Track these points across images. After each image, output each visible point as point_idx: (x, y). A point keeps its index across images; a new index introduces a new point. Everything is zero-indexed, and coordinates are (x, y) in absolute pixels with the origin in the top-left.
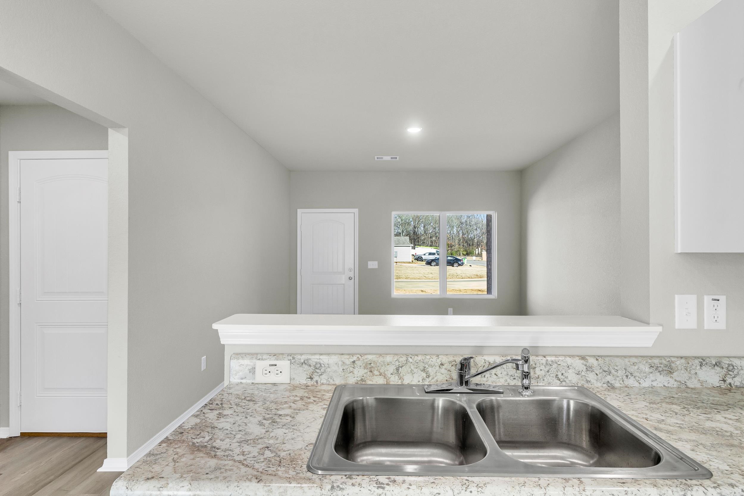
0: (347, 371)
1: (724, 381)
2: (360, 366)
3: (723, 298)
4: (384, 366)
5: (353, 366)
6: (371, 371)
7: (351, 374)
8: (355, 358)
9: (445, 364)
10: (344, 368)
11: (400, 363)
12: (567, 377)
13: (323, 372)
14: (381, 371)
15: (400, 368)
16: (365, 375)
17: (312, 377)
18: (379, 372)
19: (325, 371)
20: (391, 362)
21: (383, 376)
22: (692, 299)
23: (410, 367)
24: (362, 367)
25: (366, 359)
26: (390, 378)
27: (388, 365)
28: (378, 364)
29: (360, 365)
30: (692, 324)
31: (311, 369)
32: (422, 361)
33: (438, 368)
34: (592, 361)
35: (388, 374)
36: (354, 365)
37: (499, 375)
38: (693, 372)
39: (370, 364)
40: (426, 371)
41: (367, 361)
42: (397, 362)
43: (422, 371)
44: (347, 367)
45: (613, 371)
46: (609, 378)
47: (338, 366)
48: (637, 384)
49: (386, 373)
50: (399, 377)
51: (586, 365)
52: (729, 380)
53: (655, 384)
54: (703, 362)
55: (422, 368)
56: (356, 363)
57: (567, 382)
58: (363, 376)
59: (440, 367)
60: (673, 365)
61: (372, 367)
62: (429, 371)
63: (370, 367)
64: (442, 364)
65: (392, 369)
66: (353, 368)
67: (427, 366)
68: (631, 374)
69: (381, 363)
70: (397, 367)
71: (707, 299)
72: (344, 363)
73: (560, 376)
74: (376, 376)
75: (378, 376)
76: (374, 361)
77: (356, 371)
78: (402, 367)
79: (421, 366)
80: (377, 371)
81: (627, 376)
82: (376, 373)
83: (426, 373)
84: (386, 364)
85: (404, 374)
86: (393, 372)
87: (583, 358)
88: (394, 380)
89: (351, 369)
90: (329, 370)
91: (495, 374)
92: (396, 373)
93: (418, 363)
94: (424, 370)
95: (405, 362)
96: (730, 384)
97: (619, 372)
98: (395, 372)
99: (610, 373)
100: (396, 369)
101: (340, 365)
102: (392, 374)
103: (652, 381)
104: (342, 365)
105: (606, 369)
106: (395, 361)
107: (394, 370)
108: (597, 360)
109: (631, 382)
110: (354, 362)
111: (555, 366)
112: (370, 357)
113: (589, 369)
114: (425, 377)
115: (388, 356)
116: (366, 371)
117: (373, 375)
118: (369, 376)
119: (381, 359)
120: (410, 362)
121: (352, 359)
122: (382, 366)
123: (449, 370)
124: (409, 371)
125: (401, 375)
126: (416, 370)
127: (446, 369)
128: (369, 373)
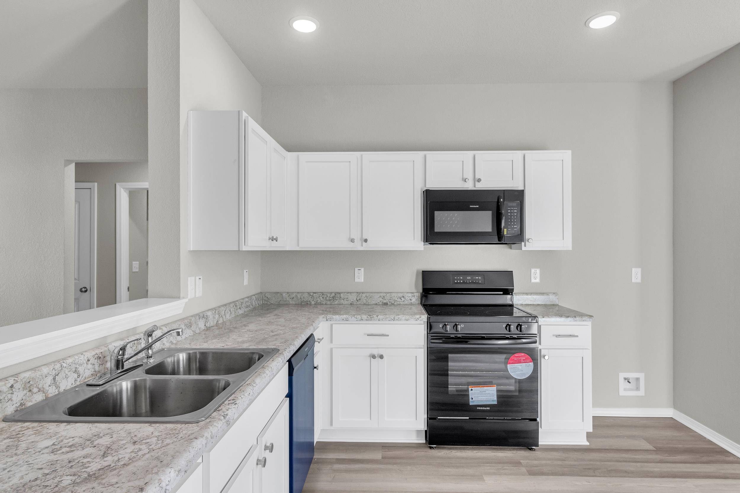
0: (5, 400)
2: (19, 389)
3: (201, 278)
4: (42, 380)
5: (11, 392)
6: (30, 391)
7: (10, 402)
8: (11, 381)
9: (90, 359)
11: (56, 372)
14: (40, 386)
15: (57, 376)
16: (24, 398)
18: (38, 388)
20: (49, 373)
21: (42, 391)
22: (193, 279)
23: (65, 372)
24: (21, 389)
25: (24, 378)
26: (48, 390)
27: (46, 377)
28: (37, 380)
29: (19, 387)
30: (193, 295)
32: (73, 362)
35: (46, 387)
36: (12, 390)
38: (197, 324)
39: (29, 382)
40: (77, 371)
41: (25, 380)
42: (54, 370)
43: (74, 373)
44: (4, 395)
49: (44, 387)
50: (56, 386)
55: (74, 370)
56: (14, 387)
58: (22, 400)
59: (87, 363)
60: (191, 321)
61: (31, 385)
62: (79, 370)
63: (28, 387)
64: (89, 360)
65: (49, 380)
66: (12, 394)
67: (78, 366)
69: (39, 377)
70: (54, 376)
71: (197, 279)
74: (35, 393)
75: (37, 394)
76: (33, 378)
77: (14, 398)
78: (57, 375)
80: (35, 388)
82: (35, 390)
83: (77, 374)
84: (44, 376)
85: (60, 381)
86: (51, 383)
88: (52, 391)
89: (9, 396)
92: (53, 384)
93: (70, 365)
94: (75, 372)
95: (61, 368)
96: (207, 327)
98: (53, 382)
100: (53, 379)
102: (50, 386)
106: (52, 371)
107: (51, 381)
110: (12, 386)
112: (27, 375)
115: (43, 368)
116: (25, 392)
117: (33, 394)
118: (29, 397)
119: (38, 374)
120: (65, 367)
121: (9, 384)
122: (40, 380)
123: (94, 365)
124: (64, 377)
125: (57, 383)
126: (69, 374)
127: (91, 364)
128: (28, 393)
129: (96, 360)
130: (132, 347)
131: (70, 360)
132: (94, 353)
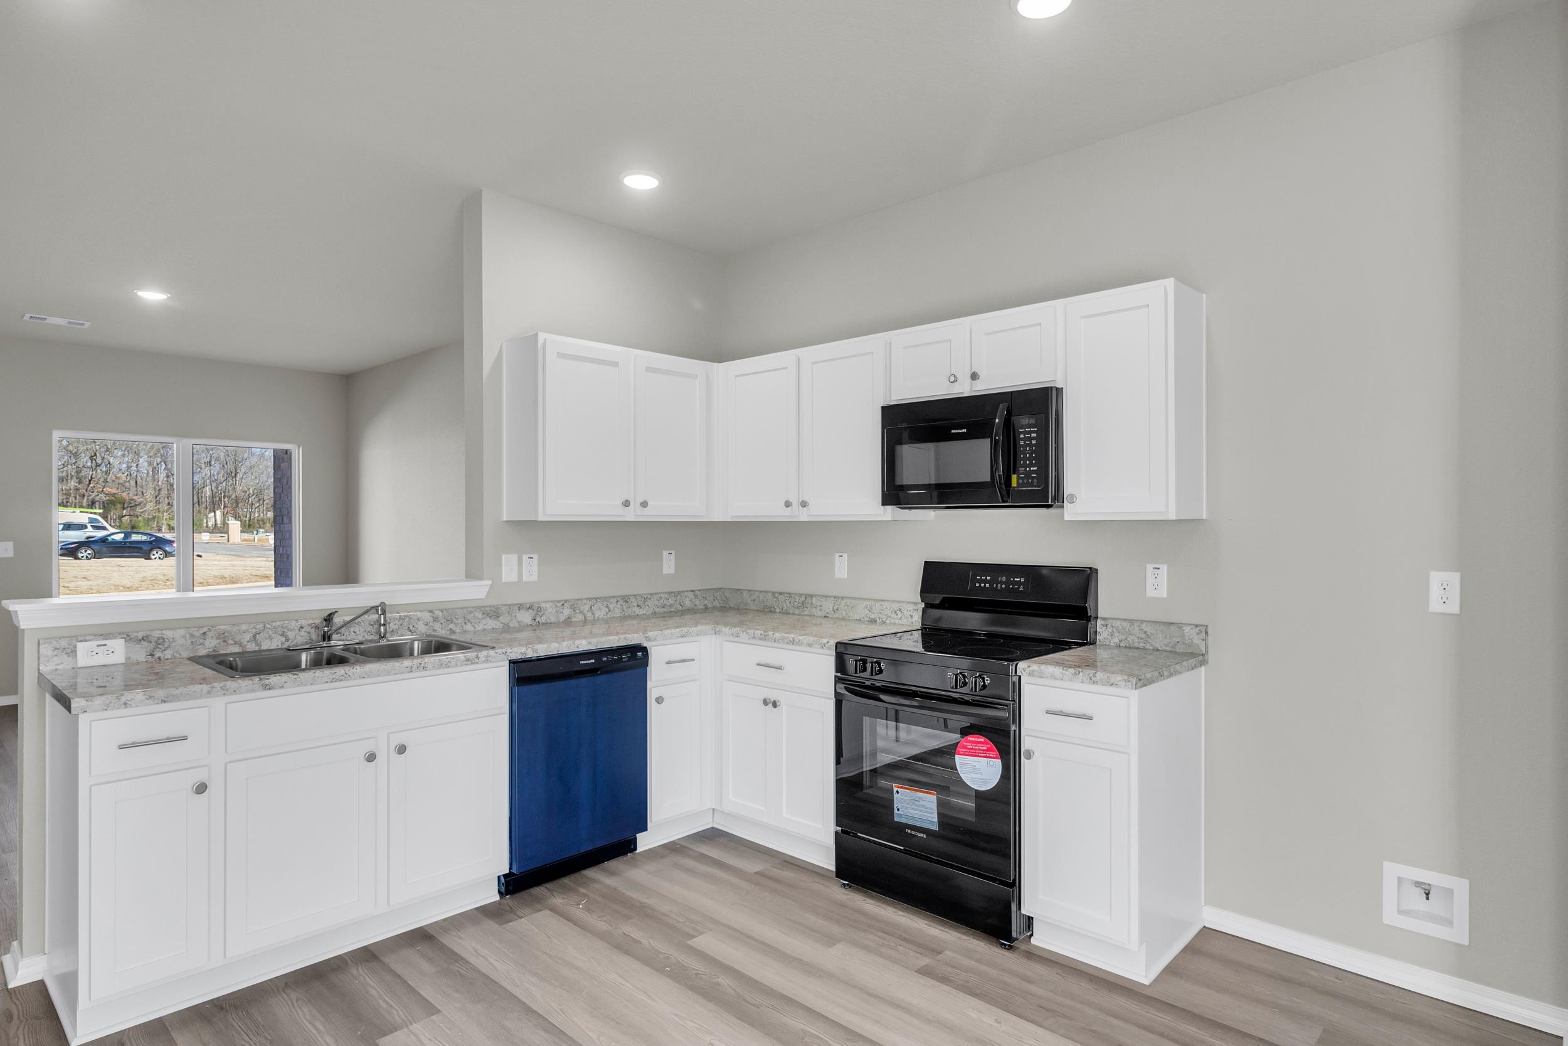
0: (197, 643)
1: (535, 620)
3: (535, 556)
4: (239, 634)
6: (224, 641)
7: (202, 645)
8: (206, 630)
10: (193, 641)
11: (257, 631)
12: (417, 629)
13: (168, 647)
14: (236, 639)
15: (257, 635)
16: (217, 646)
17: (154, 653)
18: (234, 641)
19: (169, 645)
20: (247, 631)
21: (238, 645)
22: (514, 558)
23: (269, 633)
24: (214, 638)
25: (218, 629)
27: (244, 633)
28: (233, 633)
29: (212, 636)
30: (514, 578)
31: (152, 646)
32: (281, 626)
33: (297, 631)
34: (438, 613)
35: (244, 642)
36: (205, 637)
37: (358, 633)
38: (513, 615)
39: (224, 634)
40: (285, 635)
41: (219, 632)
42: (254, 629)
43: (281, 636)
44: (196, 639)
45: (454, 620)
46: (452, 626)
47: (186, 639)
48: (473, 629)
49: (242, 641)
50: (256, 644)
51: (433, 617)
52: (538, 619)
53: (486, 627)
54: (520, 607)
55: (281, 633)
56: (207, 634)
57: (418, 632)
59: (299, 630)
60: (500, 611)
61: (226, 636)
62: (288, 635)
63: (223, 637)
64: (302, 627)
65: (248, 636)
66: (204, 639)
67: (286, 630)
68: (469, 621)
69: (236, 632)
70: (255, 634)
71: (525, 557)
72: (192, 635)
73: (411, 628)
76: (228, 631)
77: (207, 642)
78: (259, 634)
79: (280, 631)
81: (465, 623)
82: (230, 641)
83: (285, 637)
84: (241, 632)
85: (262, 640)
86: (250, 639)
87: (431, 611)
88: (251, 647)
89: (202, 641)
90: (174, 644)
91: (354, 632)
92: (253, 640)
93: (275, 628)
94: (283, 635)
95: (263, 629)
96: (539, 622)
97: (460, 620)
98: (252, 638)
99: (452, 622)
100: (253, 636)
101: (188, 638)
102: (248, 642)
103: (484, 625)
104: (189, 638)
105: (449, 619)
106: (251, 629)
107: (250, 637)
108: (442, 612)
109: (469, 627)
110: (204, 633)
111: (407, 620)
112: (223, 627)
113: (436, 619)
114: (284, 641)
115: (243, 625)
116: (219, 641)
117: (227, 645)
119: (235, 629)
120: (268, 628)
121: (201, 631)
122: (237, 634)
123: (309, 633)
124: (267, 637)
125: (259, 641)
126: (274, 635)
127: (305, 632)
128: (222, 643)
129: (313, 629)
130: (372, 625)
131: (278, 623)
132: (311, 622)
